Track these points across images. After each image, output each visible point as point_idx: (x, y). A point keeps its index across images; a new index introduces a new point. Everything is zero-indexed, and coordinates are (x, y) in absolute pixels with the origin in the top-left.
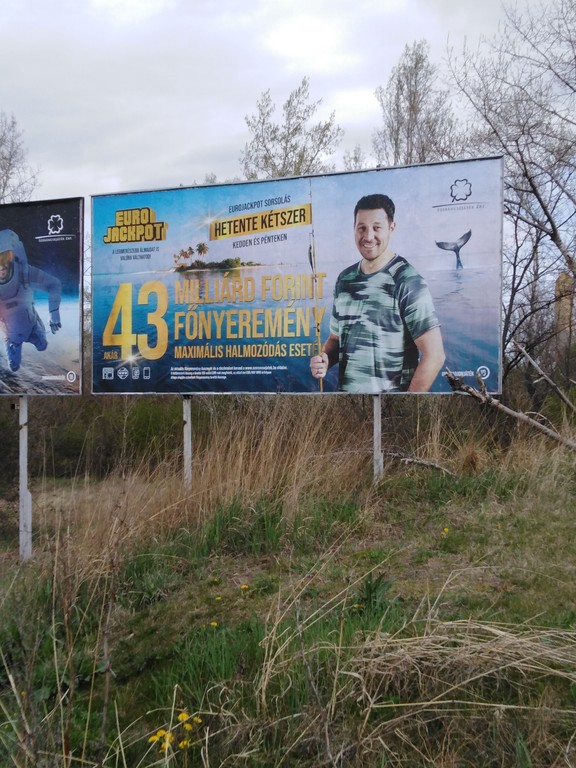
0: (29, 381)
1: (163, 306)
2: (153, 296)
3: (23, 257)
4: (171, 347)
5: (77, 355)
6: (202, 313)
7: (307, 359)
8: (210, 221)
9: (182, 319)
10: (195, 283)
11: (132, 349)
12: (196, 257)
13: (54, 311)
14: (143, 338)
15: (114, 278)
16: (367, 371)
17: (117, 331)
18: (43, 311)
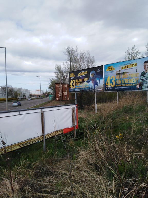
0: (96, 90)
1: (114, 79)
2: (113, 78)
3: (95, 74)
4: (115, 85)
5: (102, 87)
6: (120, 80)
7: (136, 86)
8: (121, 67)
9: (117, 81)
10: (119, 76)
11: (110, 85)
12: (119, 72)
13: (99, 81)
14: (111, 84)
15: (107, 76)
16: (146, 87)
17: (108, 83)
18: (98, 81)
